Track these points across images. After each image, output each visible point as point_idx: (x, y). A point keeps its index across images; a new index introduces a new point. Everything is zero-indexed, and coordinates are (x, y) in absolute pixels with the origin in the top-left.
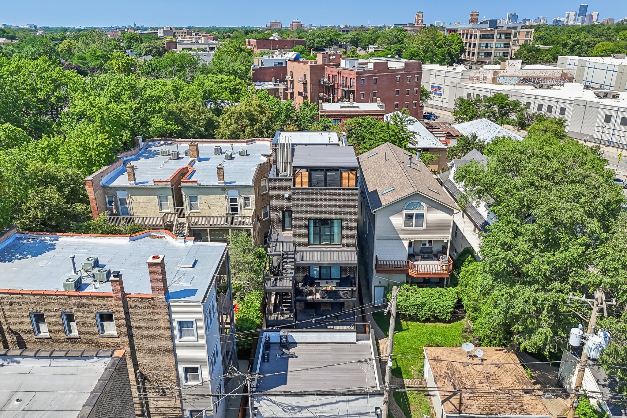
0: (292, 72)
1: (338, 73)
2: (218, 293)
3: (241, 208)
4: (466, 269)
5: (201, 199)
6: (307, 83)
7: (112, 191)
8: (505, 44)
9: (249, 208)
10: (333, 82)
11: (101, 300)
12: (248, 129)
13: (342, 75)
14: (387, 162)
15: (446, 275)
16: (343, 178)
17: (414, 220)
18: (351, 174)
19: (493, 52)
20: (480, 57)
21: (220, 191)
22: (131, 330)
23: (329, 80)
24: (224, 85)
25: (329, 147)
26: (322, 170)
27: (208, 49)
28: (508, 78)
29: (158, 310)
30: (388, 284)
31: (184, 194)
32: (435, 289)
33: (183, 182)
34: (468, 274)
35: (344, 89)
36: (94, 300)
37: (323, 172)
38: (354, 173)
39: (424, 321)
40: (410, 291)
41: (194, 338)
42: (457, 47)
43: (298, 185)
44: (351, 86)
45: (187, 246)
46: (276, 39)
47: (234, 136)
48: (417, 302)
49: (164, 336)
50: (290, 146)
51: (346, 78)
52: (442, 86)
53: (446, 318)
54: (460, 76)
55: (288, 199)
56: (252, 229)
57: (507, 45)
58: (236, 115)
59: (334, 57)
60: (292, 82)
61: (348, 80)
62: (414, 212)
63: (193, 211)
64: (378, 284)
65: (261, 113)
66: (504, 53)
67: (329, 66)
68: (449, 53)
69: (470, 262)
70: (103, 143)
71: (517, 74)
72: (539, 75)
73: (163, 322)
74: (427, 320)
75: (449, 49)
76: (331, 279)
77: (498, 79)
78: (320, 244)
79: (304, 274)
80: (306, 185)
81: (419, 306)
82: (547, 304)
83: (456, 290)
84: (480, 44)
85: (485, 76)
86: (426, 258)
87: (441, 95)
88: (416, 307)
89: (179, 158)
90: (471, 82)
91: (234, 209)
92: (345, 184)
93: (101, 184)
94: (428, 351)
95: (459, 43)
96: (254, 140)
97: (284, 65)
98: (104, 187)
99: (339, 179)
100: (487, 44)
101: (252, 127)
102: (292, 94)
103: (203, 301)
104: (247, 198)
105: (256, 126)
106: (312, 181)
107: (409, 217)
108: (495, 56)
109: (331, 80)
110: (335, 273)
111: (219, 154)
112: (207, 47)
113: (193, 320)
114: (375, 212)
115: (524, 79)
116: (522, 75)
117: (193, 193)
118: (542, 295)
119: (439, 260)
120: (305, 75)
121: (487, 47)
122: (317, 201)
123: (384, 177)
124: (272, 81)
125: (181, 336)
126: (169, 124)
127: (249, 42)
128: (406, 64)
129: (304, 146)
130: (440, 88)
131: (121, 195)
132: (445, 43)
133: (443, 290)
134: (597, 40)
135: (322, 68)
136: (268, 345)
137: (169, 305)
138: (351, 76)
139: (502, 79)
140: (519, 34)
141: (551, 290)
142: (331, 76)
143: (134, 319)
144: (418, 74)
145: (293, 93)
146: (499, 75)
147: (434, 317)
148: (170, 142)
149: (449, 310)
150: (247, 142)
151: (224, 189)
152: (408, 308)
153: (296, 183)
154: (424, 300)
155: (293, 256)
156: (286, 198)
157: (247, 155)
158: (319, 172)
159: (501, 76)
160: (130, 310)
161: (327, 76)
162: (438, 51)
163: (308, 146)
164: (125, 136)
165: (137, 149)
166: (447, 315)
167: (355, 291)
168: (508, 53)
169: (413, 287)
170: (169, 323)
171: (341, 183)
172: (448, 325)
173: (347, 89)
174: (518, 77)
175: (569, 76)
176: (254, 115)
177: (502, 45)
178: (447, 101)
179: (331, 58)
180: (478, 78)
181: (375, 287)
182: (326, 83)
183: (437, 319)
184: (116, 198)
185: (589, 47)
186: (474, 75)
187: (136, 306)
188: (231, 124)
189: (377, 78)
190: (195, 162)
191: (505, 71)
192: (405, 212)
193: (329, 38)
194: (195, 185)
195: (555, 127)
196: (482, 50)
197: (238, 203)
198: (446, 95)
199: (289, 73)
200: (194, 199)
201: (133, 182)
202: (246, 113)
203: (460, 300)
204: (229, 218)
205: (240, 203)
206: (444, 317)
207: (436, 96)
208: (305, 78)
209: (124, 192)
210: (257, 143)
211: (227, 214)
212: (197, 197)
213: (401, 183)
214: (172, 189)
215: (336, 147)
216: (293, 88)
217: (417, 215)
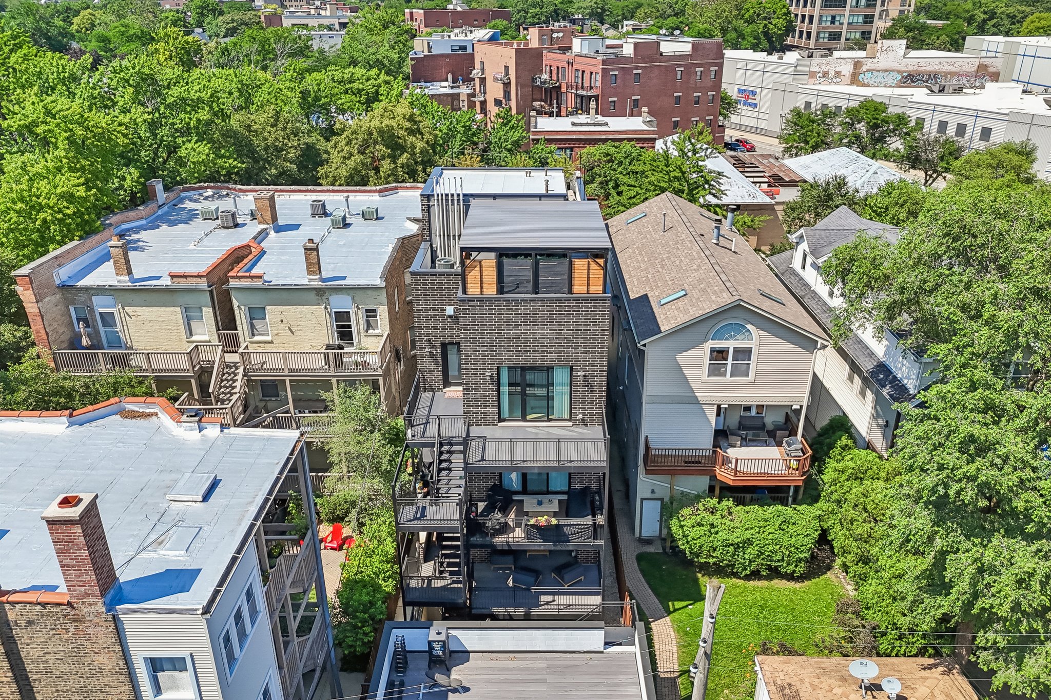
0: (482, 63)
1: (568, 63)
3: (359, 334)
4: (840, 466)
5: (272, 313)
6: (510, 83)
7: (82, 297)
8: (866, 16)
9: (377, 332)
10: (558, 80)
12: (386, 165)
13: (575, 67)
14: (668, 234)
15: (797, 479)
16: (576, 274)
17: (730, 362)
18: (593, 265)
19: (844, 31)
20: (821, 40)
21: (312, 296)
23: (551, 77)
24: (356, 85)
25: (544, 202)
26: (526, 256)
27: (337, 27)
28: (881, 74)
30: (672, 497)
31: (235, 303)
32: (772, 509)
33: (233, 277)
34: (844, 477)
35: (579, 92)
37: (530, 261)
38: (601, 261)
39: (747, 578)
40: (718, 515)
41: (190, 696)
42: (781, 22)
43: (473, 289)
44: (591, 88)
45: (204, 439)
46: (459, 9)
47: (358, 180)
48: (734, 538)
50: (459, 200)
51: (583, 72)
52: (758, 90)
53: (794, 572)
54: (791, 70)
55: (455, 318)
56: (381, 379)
57: (869, 19)
58: (361, 137)
59: (561, 35)
60: (483, 81)
61: (587, 76)
62: (731, 344)
63: (256, 338)
64: (649, 495)
65: (411, 132)
66: (863, 33)
67: (550, 50)
68: (766, 34)
69: (845, 448)
70: (72, 195)
71: (896, 66)
72: (937, 68)
73: (108, 661)
74: (755, 575)
75: (765, 26)
76: (548, 492)
77: (862, 76)
78: (524, 419)
79: (491, 483)
80: (491, 290)
81: (739, 547)
83: (816, 510)
84: (821, 16)
85: (838, 69)
86: (750, 440)
87: (755, 106)
88: (731, 549)
89: (236, 225)
90: (812, 81)
91: (345, 334)
92: (579, 288)
93: (58, 282)
94: (766, 668)
95: (785, 14)
96: (396, 188)
97: (469, 51)
98: (65, 288)
99: (566, 277)
100: (833, 17)
101: (394, 161)
102: (483, 103)
103: (206, 611)
104: (371, 313)
105: (404, 158)
106: (506, 280)
107: (719, 354)
108: (847, 39)
109: (554, 77)
110: (559, 483)
111: (320, 216)
112: (336, 22)
113: (185, 654)
114: (644, 345)
115: (909, 75)
116: (905, 69)
117: (256, 300)
119: (779, 444)
120: (507, 68)
121: (833, 22)
122: (517, 326)
123: (663, 267)
124: (447, 80)
125: (158, 690)
126: (222, 157)
127: (411, 14)
128: (695, 46)
129: (491, 201)
130: (754, 93)
131: (101, 305)
132: (758, 15)
133: (788, 511)
134: (1028, 9)
135: (537, 54)
136: (402, 659)
137: (115, 619)
138: (592, 69)
139: (868, 75)
140: (890, 1)
142: (554, 69)
143: (30, 652)
144: (715, 65)
145: (485, 101)
146: (864, 68)
147: (769, 568)
148: (224, 192)
149: (802, 556)
150: (380, 191)
151: (320, 294)
152: (715, 550)
153: (469, 286)
154: (748, 535)
155: (463, 449)
156: (450, 316)
157: (377, 219)
158: (521, 260)
159: (868, 71)
160: (17, 631)
161: (548, 68)
162: (748, 29)
163: (498, 201)
164: (128, 178)
165: (152, 206)
166: (796, 566)
167: (602, 526)
168: (870, 33)
169: (725, 503)
170: (121, 663)
171: (571, 285)
172: (798, 585)
173: (584, 93)
174: (898, 72)
175: (991, 70)
176: (399, 138)
177: (861, 19)
178: (766, 117)
179: (555, 35)
180: (825, 75)
181: (642, 500)
182: (545, 82)
183: (775, 573)
184: (92, 310)
185: (1013, 23)
186: (817, 69)
187: (30, 623)
188: (351, 155)
189: (640, 71)
190: (267, 234)
191: (876, 60)
192: (711, 344)
193: (552, 8)
194: (258, 283)
195: (1016, 159)
196: (824, 28)
197: (353, 323)
198: (764, 106)
199: (477, 64)
200: (257, 314)
201: (127, 278)
202: (381, 132)
203: (824, 533)
204: (331, 357)
205: (357, 322)
206: (791, 568)
207: (745, 108)
208: (507, 73)
209: (108, 299)
210: (402, 193)
211: (329, 347)
212: (264, 309)
213: (700, 281)
214: (211, 292)
215: (561, 202)
216: (485, 93)
217: (737, 351)
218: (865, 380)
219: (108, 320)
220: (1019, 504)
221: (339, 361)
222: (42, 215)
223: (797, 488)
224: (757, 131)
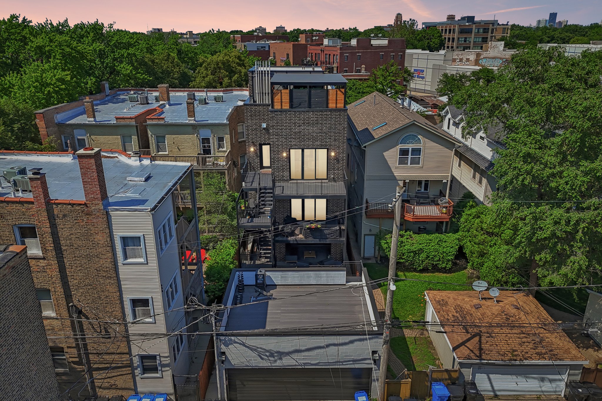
0: (274, 53)
1: (321, 51)
2: (178, 216)
3: (214, 150)
5: (169, 139)
7: (69, 130)
9: (225, 149)
10: (316, 60)
11: (19, 206)
12: (226, 80)
13: (325, 52)
14: (377, 106)
15: (446, 218)
16: (330, 97)
17: (410, 156)
18: (339, 92)
21: (190, 129)
22: (61, 249)
23: (312, 59)
25: (312, 74)
26: (305, 87)
28: (491, 60)
29: (94, 220)
30: (380, 232)
31: (150, 133)
32: (433, 235)
33: (149, 119)
34: (471, 218)
35: (328, 66)
36: (10, 207)
38: (343, 90)
39: (421, 271)
40: (405, 237)
41: (141, 260)
43: (277, 106)
44: (334, 63)
45: (141, 165)
46: (260, 35)
47: (210, 86)
48: (413, 248)
49: (103, 257)
50: (268, 74)
51: (330, 55)
52: (425, 70)
53: (446, 267)
54: (443, 58)
55: (267, 129)
56: (226, 171)
57: (485, 40)
58: (213, 66)
59: (317, 38)
61: (332, 57)
62: (410, 146)
63: (160, 153)
64: (368, 233)
65: (239, 65)
67: (311, 45)
68: (429, 47)
69: (473, 207)
71: (499, 55)
73: (101, 238)
74: (425, 270)
75: (428, 43)
76: (316, 221)
77: (481, 61)
78: (303, 179)
79: (285, 215)
80: (286, 106)
81: (416, 254)
82: (582, 225)
83: (457, 236)
85: (468, 57)
86: (421, 203)
87: (423, 78)
88: (412, 254)
89: (148, 103)
90: (454, 63)
91: (207, 151)
92: (332, 105)
93: (56, 121)
95: (439, 36)
96: (232, 90)
97: (267, 49)
98: (60, 125)
99: (325, 99)
100: (465, 39)
101: (230, 78)
103: (152, 210)
104: (221, 139)
105: (235, 77)
106: (294, 100)
107: (404, 152)
109: (314, 59)
112: (192, 40)
113: (140, 234)
114: (365, 147)
115: (506, 60)
116: (504, 57)
117: (160, 132)
118: (575, 216)
120: (288, 55)
122: (299, 126)
125: (126, 257)
126: (139, 73)
127: (234, 37)
128: (389, 42)
130: (423, 71)
131: (78, 135)
133: (442, 236)
135: (305, 47)
136: (241, 287)
137: (107, 213)
138: (334, 53)
139: (484, 60)
140: (496, 30)
141: (588, 208)
142: (314, 55)
143: (63, 233)
144: (401, 52)
146: (482, 57)
147: (433, 266)
148: (140, 92)
149: (449, 258)
150: (223, 91)
152: (403, 255)
153: (275, 104)
154: (421, 247)
155: (272, 191)
156: (264, 129)
157: (222, 101)
158: (302, 90)
159: (484, 58)
160: (58, 221)
161: (310, 55)
162: (419, 44)
163: (288, 74)
164: (89, 82)
165: (102, 94)
166: (447, 264)
169: (408, 233)
170: (108, 239)
171: (327, 104)
172: (448, 275)
173: (330, 65)
174: (501, 59)
176: (233, 68)
177: (480, 40)
178: (430, 84)
179: (314, 38)
180: (461, 60)
181: (365, 235)
182: (309, 62)
183: (436, 269)
184: (73, 137)
186: (456, 57)
187: (64, 216)
188: (207, 75)
189: (360, 54)
190: (165, 106)
191: (488, 52)
192: (400, 147)
194: (162, 122)
196: (460, 44)
197: (211, 145)
198: (429, 78)
199: (272, 54)
200: (160, 139)
201: (93, 119)
202: (223, 63)
203: (461, 248)
204: (200, 159)
205: (213, 144)
206: (444, 265)
207: (418, 79)
208: (288, 57)
209: (82, 131)
210: (235, 93)
211: (199, 154)
212: (164, 137)
213: (393, 118)
214: (137, 126)
215: (321, 74)
217: (413, 150)
218: (481, 172)
219: (82, 142)
221: (204, 162)
222: (48, 89)
223: (447, 222)
224: (425, 91)
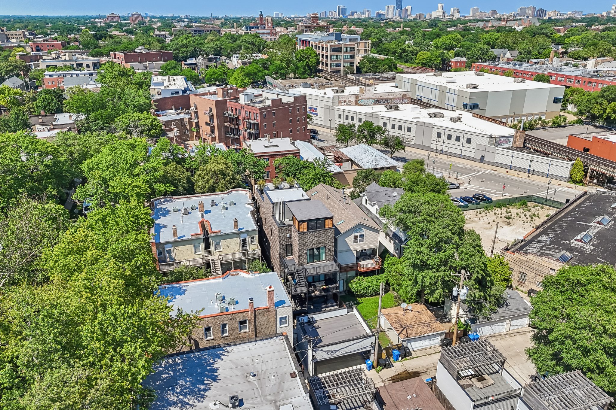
0: (195, 105)
1: (242, 108)
3: (249, 244)
4: (388, 262)
6: (213, 115)
8: (351, 56)
9: (255, 243)
10: (236, 114)
11: (243, 314)
12: (222, 182)
15: (379, 267)
16: (326, 223)
17: (359, 238)
18: (329, 221)
19: (342, 62)
20: (333, 67)
21: (236, 235)
22: (256, 326)
23: (233, 113)
25: (305, 202)
26: (314, 220)
28: (366, 100)
29: (271, 313)
30: (347, 278)
31: (211, 241)
32: (373, 277)
33: (211, 233)
34: (389, 265)
35: (250, 121)
36: (239, 315)
37: (315, 222)
38: (332, 219)
39: (370, 296)
40: (360, 280)
41: (287, 325)
42: (314, 60)
43: (301, 230)
48: (365, 286)
49: (272, 326)
50: (282, 204)
51: (250, 112)
55: (290, 237)
56: (261, 257)
57: (352, 57)
59: (232, 91)
60: (196, 113)
61: (252, 114)
62: (359, 234)
63: (217, 251)
66: (351, 63)
67: (230, 100)
68: (308, 65)
69: (389, 257)
71: (372, 97)
72: (387, 97)
73: (272, 320)
74: (372, 295)
75: (307, 62)
76: (319, 281)
77: (359, 101)
78: (313, 262)
80: (305, 230)
81: (367, 288)
82: (440, 278)
83: (384, 275)
84: (331, 56)
85: (350, 99)
86: (364, 259)
87: (317, 114)
88: (365, 289)
89: (189, 213)
91: (245, 246)
92: (327, 227)
95: (315, 56)
96: (232, 191)
97: (181, 94)
98: (156, 244)
100: (337, 56)
102: (197, 124)
104: (253, 238)
105: (228, 179)
106: (309, 227)
107: (356, 237)
108: (344, 66)
110: (322, 278)
111: (214, 206)
112: (74, 63)
113: (287, 315)
114: (337, 238)
115: (377, 100)
116: (375, 98)
117: (217, 239)
118: (437, 274)
119: (372, 259)
120: (211, 109)
121: (337, 58)
122: (312, 238)
124: (172, 109)
125: (280, 325)
127: (115, 55)
128: (295, 99)
129: (291, 203)
130: (316, 109)
131: (167, 248)
132: (303, 57)
133: (378, 276)
134: (418, 49)
135: (225, 102)
136: (303, 324)
137: (276, 310)
138: (254, 111)
139: (362, 101)
140: (360, 45)
141: (441, 271)
142: (234, 109)
143: (258, 320)
145: (198, 122)
146: (360, 98)
147: (375, 293)
150: (227, 193)
152: (361, 290)
154: (369, 284)
155: (301, 272)
156: (288, 237)
157: (234, 204)
158: (313, 222)
160: (257, 316)
161: (230, 108)
163: (293, 202)
167: (338, 286)
168: (354, 63)
169: (361, 277)
170: (275, 319)
171: (325, 226)
174: (373, 99)
175: (408, 96)
177: (349, 57)
178: (323, 120)
179: (229, 91)
180: (345, 102)
182: (231, 115)
184: (164, 249)
185: (413, 55)
187: (260, 314)
189: (275, 111)
190: (203, 215)
191: (364, 95)
192: (353, 235)
196: (333, 61)
197: (247, 241)
198: (321, 115)
199: (192, 104)
200: (218, 243)
201: (176, 238)
207: (313, 115)
209: (170, 245)
212: (220, 241)
213: (347, 217)
214: (203, 238)
216: (198, 117)
217: (360, 235)
218: (390, 237)
219: (169, 252)
220: (428, 263)
221: (248, 254)
223: (378, 270)
224: (319, 125)
